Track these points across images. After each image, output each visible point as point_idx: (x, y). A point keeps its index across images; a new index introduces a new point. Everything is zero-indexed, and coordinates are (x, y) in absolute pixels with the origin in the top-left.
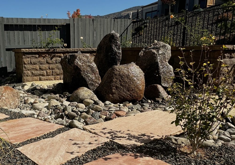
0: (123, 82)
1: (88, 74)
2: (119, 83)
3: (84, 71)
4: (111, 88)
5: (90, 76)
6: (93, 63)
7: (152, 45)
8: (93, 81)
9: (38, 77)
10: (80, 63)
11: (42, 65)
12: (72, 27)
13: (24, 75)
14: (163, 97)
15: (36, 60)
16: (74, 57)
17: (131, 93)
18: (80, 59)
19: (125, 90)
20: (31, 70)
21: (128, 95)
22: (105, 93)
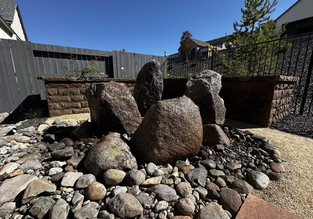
0: (174, 128)
1: (123, 111)
2: (169, 131)
3: (116, 107)
4: (157, 139)
5: (126, 113)
6: (130, 96)
7: (201, 74)
8: (130, 120)
9: (70, 110)
10: (110, 95)
11: (74, 96)
12: (114, 60)
13: (50, 108)
14: (224, 143)
15: (66, 90)
16: (101, 87)
17: (187, 145)
18: (110, 91)
19: (179, 140)
20: (59, 102)
21: (183, 149)
22: (147, 148)
